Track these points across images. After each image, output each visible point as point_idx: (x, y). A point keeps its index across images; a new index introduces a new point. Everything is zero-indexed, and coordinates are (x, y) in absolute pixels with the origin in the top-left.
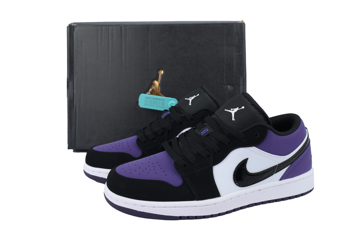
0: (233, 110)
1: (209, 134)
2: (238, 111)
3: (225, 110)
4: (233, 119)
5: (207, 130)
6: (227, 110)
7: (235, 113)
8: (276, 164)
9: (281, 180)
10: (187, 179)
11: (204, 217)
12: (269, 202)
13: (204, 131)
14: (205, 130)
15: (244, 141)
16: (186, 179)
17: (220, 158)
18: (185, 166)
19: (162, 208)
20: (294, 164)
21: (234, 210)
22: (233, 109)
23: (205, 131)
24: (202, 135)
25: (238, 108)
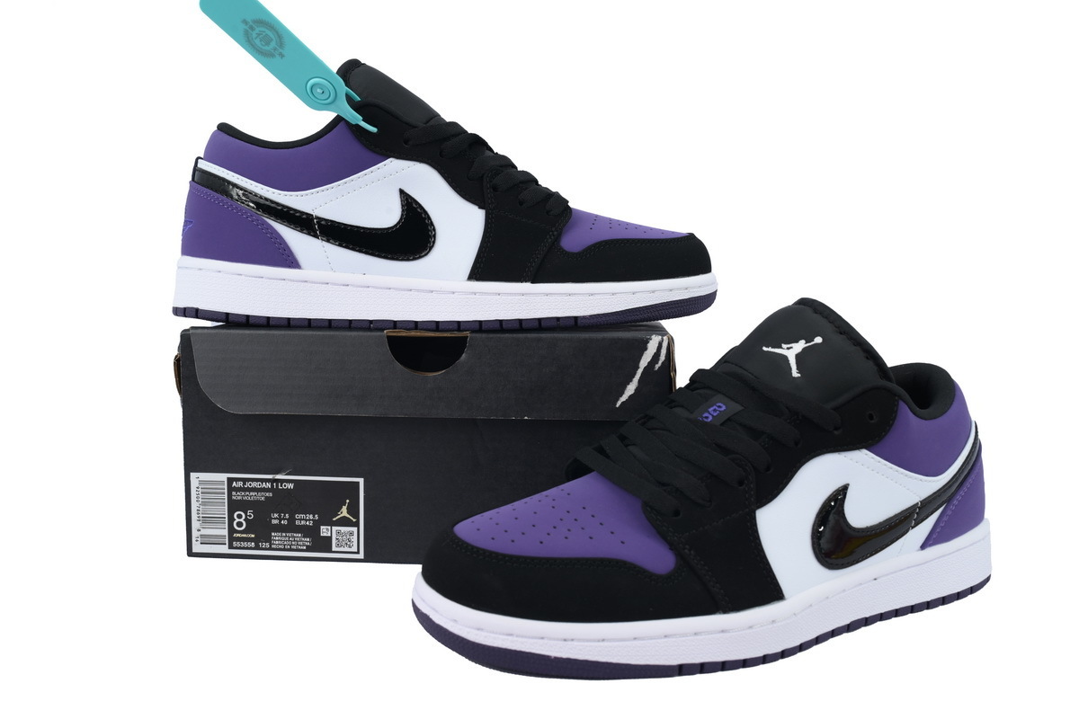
0: (788, 348)
1: (729, 419)
2: (804, 349)
3: (765, 349)
4: (795, 373)
5: (720, 407)
6: (770, 349)
7: (798, 357)
8: (915, 502)
9: (923, 547)
10: (690, 550)
11: (745, 663)
12: (897, 613)
13: (711, 410)
14: (715, 407)
15: (836, 432)
16: (686, 551)
17: (772, 484)
18: (677, 513)
19: (627, 643)
20: (955, 502)
21: (818, 640)
22: (789, 346)
23: (715, 410)
24: (709, 420)
25: (803, 342)
